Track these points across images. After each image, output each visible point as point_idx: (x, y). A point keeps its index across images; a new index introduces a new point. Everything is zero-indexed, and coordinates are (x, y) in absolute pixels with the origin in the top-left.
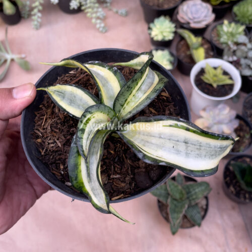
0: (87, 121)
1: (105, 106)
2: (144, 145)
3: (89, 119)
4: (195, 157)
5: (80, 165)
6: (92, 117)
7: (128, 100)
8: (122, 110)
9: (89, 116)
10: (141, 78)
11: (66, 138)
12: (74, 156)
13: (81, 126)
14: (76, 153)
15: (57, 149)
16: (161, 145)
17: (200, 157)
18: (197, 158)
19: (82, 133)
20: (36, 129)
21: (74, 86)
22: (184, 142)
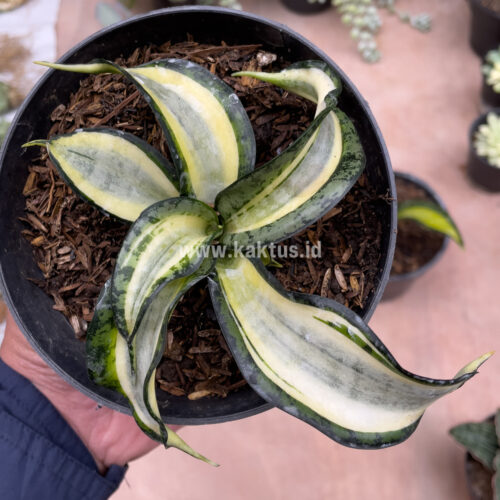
0: (142, 243)
1: (194, 201)
2: (264, 339)
3: (148, 239)
5: (115, 346)
6: (156, 232)
7: (253, 202)
8: (234, 216)
9: (148, 230)
10: (294, 158)
11: (98, 243)
12: (103, 329)
13: (125, 259)
14: (107, 322)
15: (77, 268)
16: (302, 355)
17: (383, 403)
18: (376, 404)
19: (124, 280)
20: (32, 213)
21: (122, 136)
22: (354, 369)
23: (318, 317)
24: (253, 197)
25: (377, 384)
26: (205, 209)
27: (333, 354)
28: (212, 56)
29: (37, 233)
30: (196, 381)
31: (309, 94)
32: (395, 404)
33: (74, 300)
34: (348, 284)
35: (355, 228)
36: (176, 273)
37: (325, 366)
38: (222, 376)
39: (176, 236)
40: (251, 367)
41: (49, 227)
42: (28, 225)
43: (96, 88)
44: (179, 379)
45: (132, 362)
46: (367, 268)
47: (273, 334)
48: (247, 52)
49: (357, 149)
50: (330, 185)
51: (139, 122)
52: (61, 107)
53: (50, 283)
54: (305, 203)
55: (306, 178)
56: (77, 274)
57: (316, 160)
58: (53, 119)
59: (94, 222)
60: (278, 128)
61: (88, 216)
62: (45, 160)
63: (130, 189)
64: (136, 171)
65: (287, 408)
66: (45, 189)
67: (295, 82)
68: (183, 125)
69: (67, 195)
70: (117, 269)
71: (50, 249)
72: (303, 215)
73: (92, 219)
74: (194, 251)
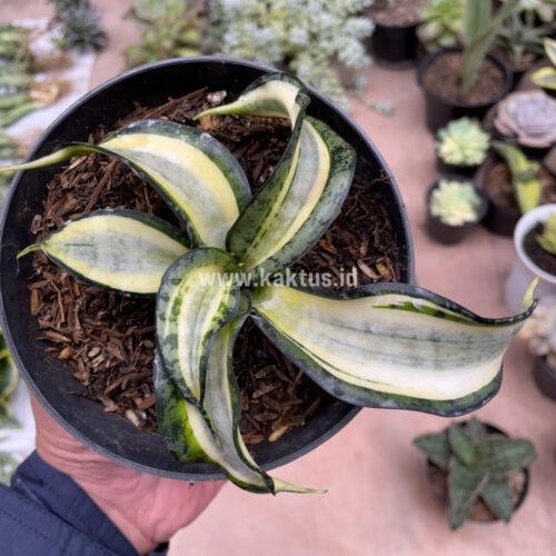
0: (174, 308)
1: (206, 249)
2: (331, 351)
3: (178, 302)
4: (458, 365)
5: (187, 418)
6: (183, 292)
7: (264, 227)
8: (250, 249)
9: (174, 293)
10: (290, 167)
11: (125, 332)
12: (169, 406)
13: (164, 329)
14: (171, 397)
15: (114, 364)
16: (374, 349)
17: (468, 362)
18: (462, 365)
19: (172, 349)
20: (49, 329)
21: (112, 213)
22: (430, 340)
23: (377, 304)
24: (263, 221)
25: (458, 346)
26: (220, 254)
27: (405, 335)
28: (165, 115)
29: (60, 346)
31: (274, 110)
32: (479, 358)
33: (122, 395)
34: (377, 273)
35: (360, 221)
36: (220, 322)
37: (401, 350)
39: (203, 290)
40: (331, 381)
41: (70, 336)
42: (49, 342)
43: (65, 186)
45: (210, 426)
46: (389, 251)
48: (197, 100)
49: (339, 141)
50: (332, 181)
51: (120, 202)
52: (38, 218)
53: (92, 389)
54: (317, 206)
55: (306, 185)
56: (116, 370)
57: (308, 164)
58: (35, 232)
59: (114, 312)
60: (253, 158)
61: (105, 309)
62: (42, 274)
63: (139, 262)
64: (139, 243)
65: (384, 404)
66: (52, 301)
67: (256, 103)
68: (168, 179)
69: (76, 298)
70: (161, 342)
71: (80, 356)
72: (318, 218)
73: (111, 310)
74: (227, 296)
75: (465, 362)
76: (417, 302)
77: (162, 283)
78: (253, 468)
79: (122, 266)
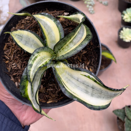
1: (48, 48)
2: (67, 82)
3: (36, 57)
4: (97, 97)
5: (27, 86)
6: (38, 55)
8: (59, 52)
9: (36, 55)
10: (74, 35)
11: (23, 62)
12: (24, 81)
13: (30, 62)
14: (25, 79)
15: (17, 69)
16: (78, 85)
17: (100, 98)
18: (98, 98)
19: (30, 67)
20: (6, 55)
21: (29, 31)
22: (92, 88)
23: (82, 74)
24: (64, 46)
25: (98, 92)
26: (51, 50)
27: (86, 84)
28: (52, 14)
29: (7, 60)
30: (49, 98)
31: (77, 21)
32: (103, 98)
33: (16, 77)
34: (89, 70)
35: (90, 56)
36: (44, 65)
37: (84, 88)
38: (56, 96)
39: (44, 57)
40: (64, 89)
41: (10, 58)
42: (4, 58)
43: (23, 23)
44: (44, 98)
45: (32, 90)
46: (94, 66)
47: (70, 80)
48: (61, 13)
49: (90, 33)
50: (84, 41)
51: (34, 30)
52: (14, 28)
53: (10, 73)
54: (78, 46)
55: (77, 41)
56: (17, 70)
57: (80, 36)
59: (22, 56)
60: (70, 31)
62: (9, 41)
63: (31, 45)
64: (33, 41)
65: (74, 99)
66: (9, 48)
67: (74, 18)
68: (45, 28)
69: (15, 49)
70: (28, 65)
71: (10, 64)
72: (77, 49)
73: (21, 55)
74: (48, 61)
75: (99, 97)
76: (91, 76)
77: (34, 51)
78: (37, 103)
79: (27, 44)
